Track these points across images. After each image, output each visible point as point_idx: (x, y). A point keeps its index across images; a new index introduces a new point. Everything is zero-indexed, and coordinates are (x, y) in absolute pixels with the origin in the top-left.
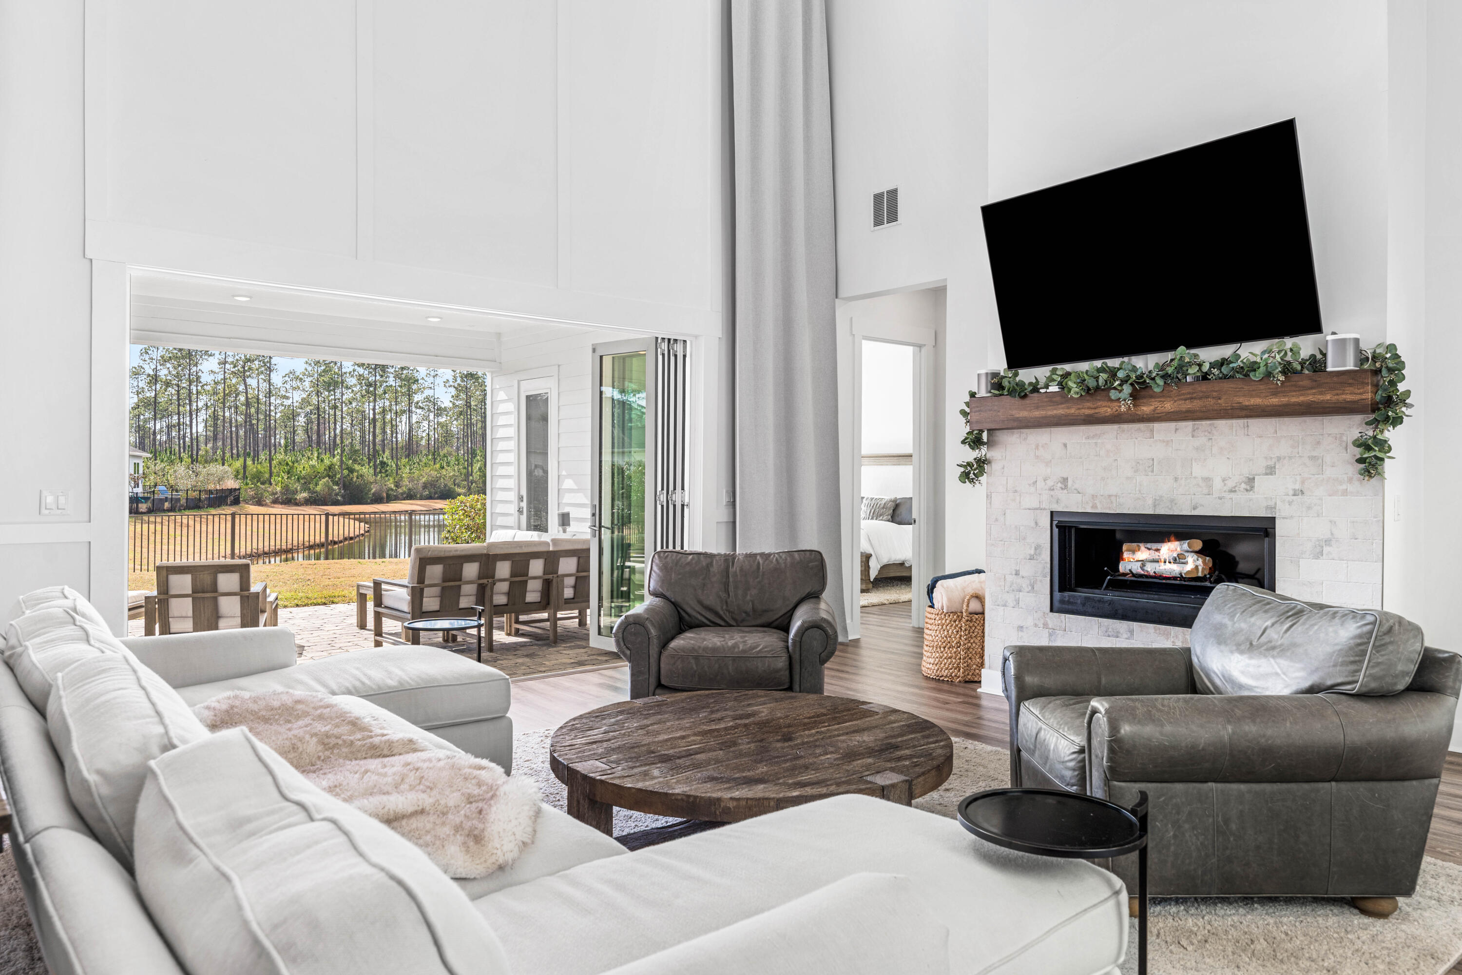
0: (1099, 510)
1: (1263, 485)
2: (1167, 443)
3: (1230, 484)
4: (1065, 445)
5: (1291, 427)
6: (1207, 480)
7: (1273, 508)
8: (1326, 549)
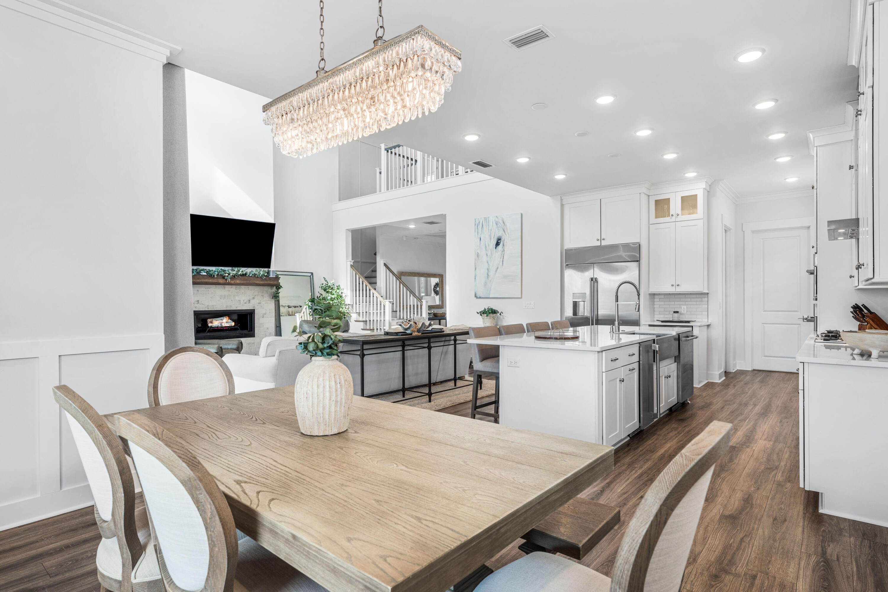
0: (210, 310)
1: (252, 301)
2: (229, 291)
3: (245, 301)
4: (198, 290)
5: (257, 288)
6: (240, 301)
7: (254, 307)
8: (265, 316)
